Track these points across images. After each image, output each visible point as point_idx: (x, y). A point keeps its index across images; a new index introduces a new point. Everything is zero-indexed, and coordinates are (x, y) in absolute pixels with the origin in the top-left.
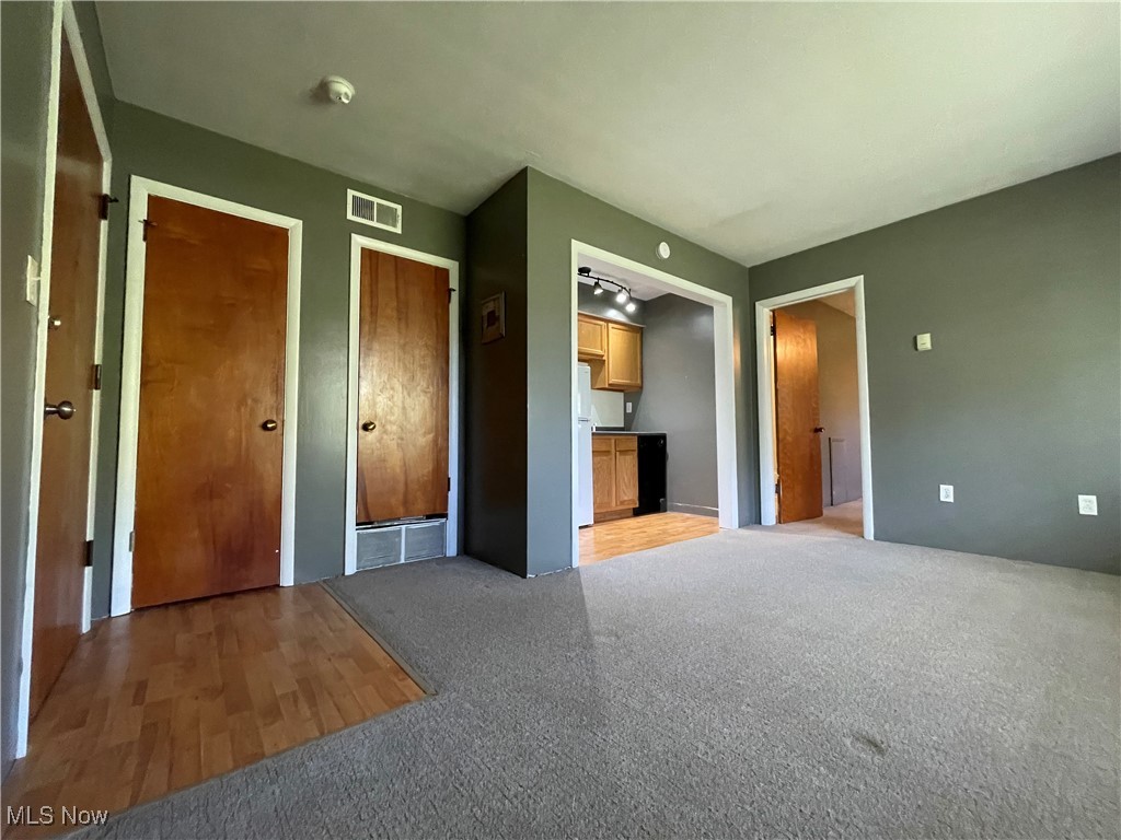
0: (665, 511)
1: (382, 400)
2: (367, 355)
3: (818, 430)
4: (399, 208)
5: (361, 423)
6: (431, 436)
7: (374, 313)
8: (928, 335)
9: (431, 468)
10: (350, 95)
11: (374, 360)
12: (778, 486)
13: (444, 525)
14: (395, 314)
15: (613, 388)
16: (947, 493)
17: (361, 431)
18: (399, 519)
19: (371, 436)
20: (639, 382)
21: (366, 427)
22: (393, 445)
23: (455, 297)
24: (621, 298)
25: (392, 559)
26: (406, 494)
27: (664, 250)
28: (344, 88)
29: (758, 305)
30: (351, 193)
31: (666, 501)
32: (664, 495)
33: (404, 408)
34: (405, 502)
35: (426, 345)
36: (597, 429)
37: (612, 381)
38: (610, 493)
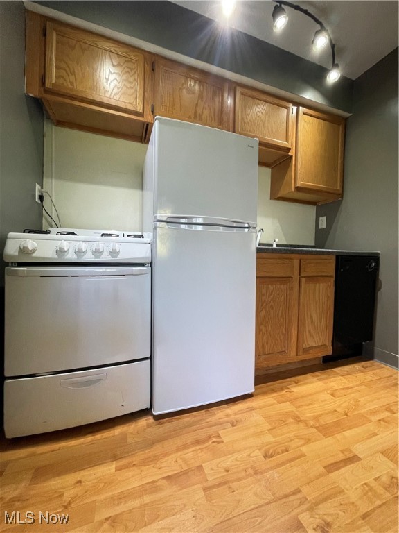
20: (339, 187)
36: (274, 246)
37: (300, 183)
38: (287, 337)
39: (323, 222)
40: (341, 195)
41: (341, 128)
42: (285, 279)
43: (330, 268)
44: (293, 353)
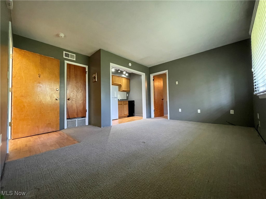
0: (134, 116)
1: (72, 94)
2: (68, 85)
3: (163, 99)
4: (75, 55)
5: (67, 99)
6: (82, 101)
7: (70, 77)
8: (177, 82)
9: (82, 107)
10: (64, 36)
11: (70, 86)
12: (154, 110)
13: (85, 119)
14: (74, 76)
15: (123, 91)
16: (180, 110)
17: (67, 100)
18: (76, 118)
19: (69, 101)
20: (129, 90)
21: (68, 99)
22: (74, 103)
23: (87, 73)
24: (124, 73)
25: (74, 126)
26: (77, 113)
27: (130, 65)
28: (62, 35)
29: (150, 75)
30: (64, 52)
31: (134, 114)
32: (134, 113)
33: (76, 96)
34: (77, 115)
35: (81, 83)
36: (120, 100)
37: (123, 90)
38: (122, 112)
39: (127, 94)
40: (130, 91)
41: (129, 80)
42: (122, 104)
43: (128, 103)
44: (123, 115)
